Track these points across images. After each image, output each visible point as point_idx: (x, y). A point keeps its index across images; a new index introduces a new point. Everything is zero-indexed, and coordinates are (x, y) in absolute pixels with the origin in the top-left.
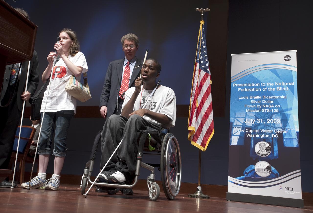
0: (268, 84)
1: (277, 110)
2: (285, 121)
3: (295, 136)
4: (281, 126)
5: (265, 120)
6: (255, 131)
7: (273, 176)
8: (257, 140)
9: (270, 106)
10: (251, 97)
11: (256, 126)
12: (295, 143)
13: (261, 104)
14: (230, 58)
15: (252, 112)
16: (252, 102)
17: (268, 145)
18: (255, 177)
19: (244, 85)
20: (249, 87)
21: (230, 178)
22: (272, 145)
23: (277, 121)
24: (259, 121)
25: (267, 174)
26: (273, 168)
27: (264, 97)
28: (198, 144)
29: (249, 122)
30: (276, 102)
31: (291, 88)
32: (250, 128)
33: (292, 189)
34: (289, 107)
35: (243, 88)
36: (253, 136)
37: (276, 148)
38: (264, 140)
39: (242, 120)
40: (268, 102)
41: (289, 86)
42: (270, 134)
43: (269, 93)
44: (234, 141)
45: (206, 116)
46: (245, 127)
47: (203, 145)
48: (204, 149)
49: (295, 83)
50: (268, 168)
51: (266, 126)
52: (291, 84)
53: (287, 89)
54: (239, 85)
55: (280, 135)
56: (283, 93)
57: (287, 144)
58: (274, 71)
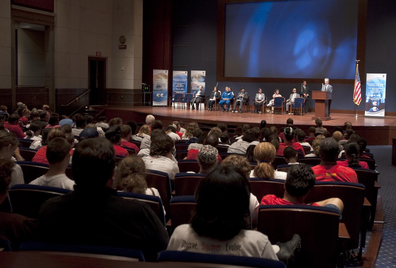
0: (378, 84)
1: (379, 92)
2: (382, 96)
3: (384, 100)
4: (380, 97)
5: (376, 95)
6: (373, 98)
7: (377, 111)
8: (374, 101)
9: (377, 91)
10: (372, 88)
11: (373, 97)
12: (384, 102)
13: (375, 90)
14: (366, 75)
15: (372, 92)
16: (373, 89)
17: (376, 102)
18: (372, 111)
19: (370, 84)
20: (372, 85)
21: (366, 112)
22: (378, 102)
23: (379, 95)
24: (374, 95)
25: (376, 110)
26: (377, 109)
27: (376, 88)
28: (357, 103)
29: (372, 96)
30: (379, 90)
31: (384, 86)
32: (372, 97)
33: (382, 114)
34: (383, 91)
35: (370, 85)
36: (372, 100)
37: (379, 103)
38: (375, 101)
39: (369, 95)
40: (377, 90)
41: (383, 85)
42: (377, 99)
43: (378, 87)
44: (367, 101)
45: (359, 95)
46: (370, 97)
47: (358, 103)
48: (358, 105)
49: (385, 84)
50: (376, 109)
51: (376, 97)
52: (384, 84)
53: (383, 86)
54: (369, 84)
55: (380, 99)
56: (382, 87)
57: (382, 102)
58: (379, 80)
